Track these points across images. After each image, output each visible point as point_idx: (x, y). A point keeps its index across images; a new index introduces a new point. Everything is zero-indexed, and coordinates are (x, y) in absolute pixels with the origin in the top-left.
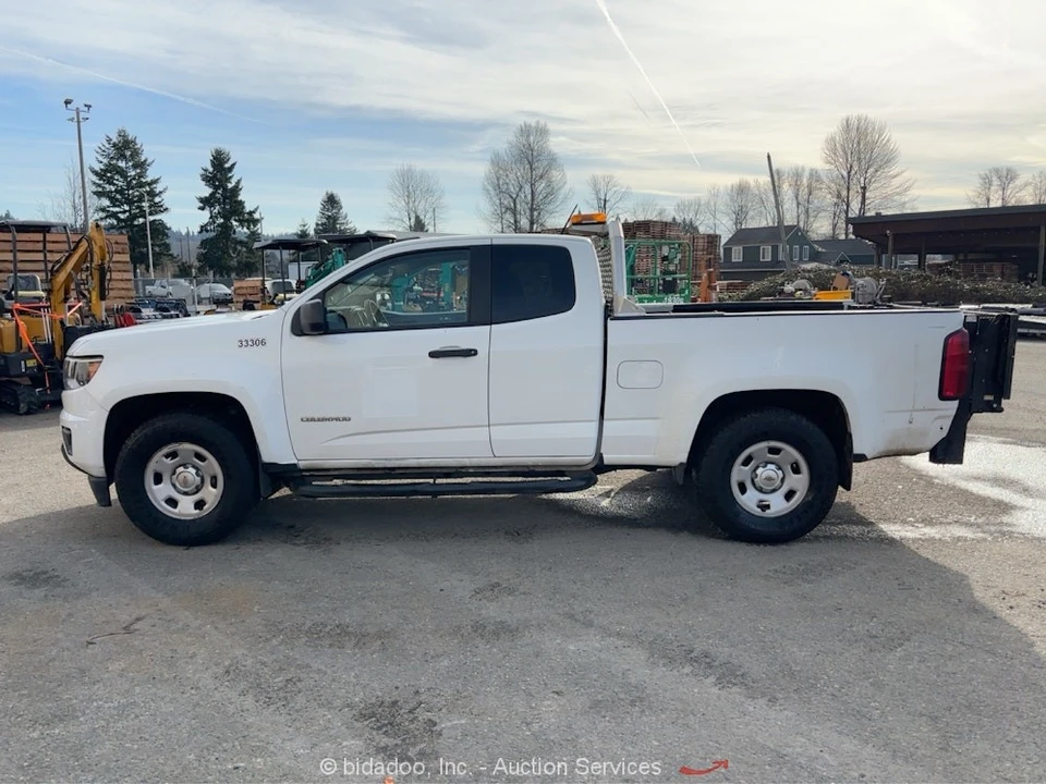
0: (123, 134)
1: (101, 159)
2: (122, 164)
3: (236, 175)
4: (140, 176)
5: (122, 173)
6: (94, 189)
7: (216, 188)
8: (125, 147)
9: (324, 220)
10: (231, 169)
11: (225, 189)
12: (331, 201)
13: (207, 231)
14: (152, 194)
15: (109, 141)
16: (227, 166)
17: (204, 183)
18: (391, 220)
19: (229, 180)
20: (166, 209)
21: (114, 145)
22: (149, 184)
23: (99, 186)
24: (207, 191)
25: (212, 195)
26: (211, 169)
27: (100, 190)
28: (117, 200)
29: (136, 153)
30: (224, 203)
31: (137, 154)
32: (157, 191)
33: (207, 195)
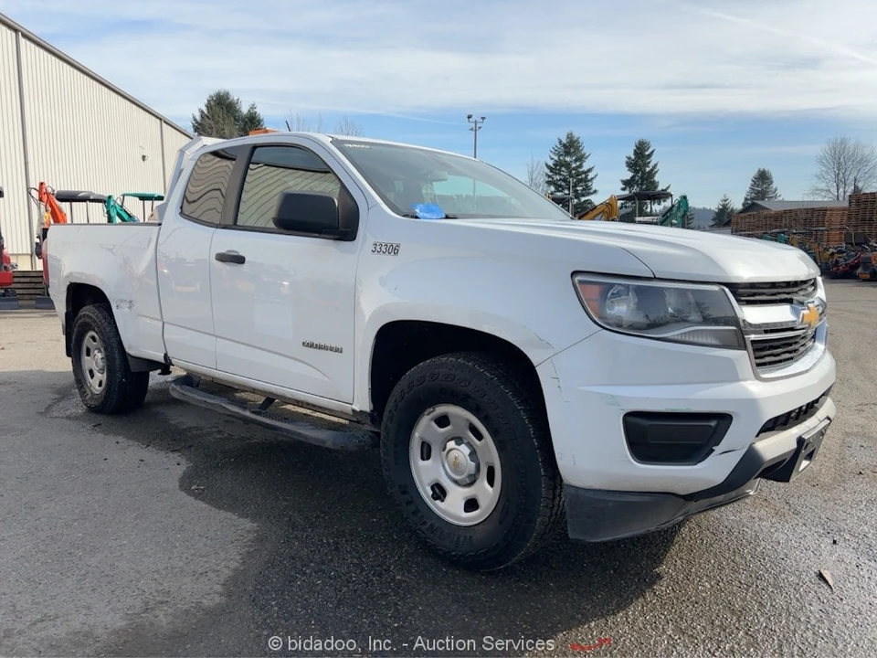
0: (570, 137)
1: (553, 156)
2: (568, 159)
3: (653, 160)
4: (580, 166)
5: (567, 165)
6: (547, 179)
7: (636, 172)
8: (571, 147)
9: (753, 195)
10: (650, 156)
11: (643, 173)
12: (763, 178)
13: (626, 207)
14: (586, 180)
15: (560, 142)
16: (647, 153)
17: (627, 168)
18: (817, 191)
19: (647, 165)
20: (595, 191)
21: (564, 145)
22: (585, 173)
23: (549, 176)
24: (628, 175)
25: (633, 178)
26: (633, 157)
27: (550, 179)
28: (560, 186)
29: (577, 149)
30: (642, 184)
31: (579, 151)
32: (589, 177)
33: (629, 178)
